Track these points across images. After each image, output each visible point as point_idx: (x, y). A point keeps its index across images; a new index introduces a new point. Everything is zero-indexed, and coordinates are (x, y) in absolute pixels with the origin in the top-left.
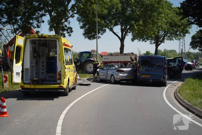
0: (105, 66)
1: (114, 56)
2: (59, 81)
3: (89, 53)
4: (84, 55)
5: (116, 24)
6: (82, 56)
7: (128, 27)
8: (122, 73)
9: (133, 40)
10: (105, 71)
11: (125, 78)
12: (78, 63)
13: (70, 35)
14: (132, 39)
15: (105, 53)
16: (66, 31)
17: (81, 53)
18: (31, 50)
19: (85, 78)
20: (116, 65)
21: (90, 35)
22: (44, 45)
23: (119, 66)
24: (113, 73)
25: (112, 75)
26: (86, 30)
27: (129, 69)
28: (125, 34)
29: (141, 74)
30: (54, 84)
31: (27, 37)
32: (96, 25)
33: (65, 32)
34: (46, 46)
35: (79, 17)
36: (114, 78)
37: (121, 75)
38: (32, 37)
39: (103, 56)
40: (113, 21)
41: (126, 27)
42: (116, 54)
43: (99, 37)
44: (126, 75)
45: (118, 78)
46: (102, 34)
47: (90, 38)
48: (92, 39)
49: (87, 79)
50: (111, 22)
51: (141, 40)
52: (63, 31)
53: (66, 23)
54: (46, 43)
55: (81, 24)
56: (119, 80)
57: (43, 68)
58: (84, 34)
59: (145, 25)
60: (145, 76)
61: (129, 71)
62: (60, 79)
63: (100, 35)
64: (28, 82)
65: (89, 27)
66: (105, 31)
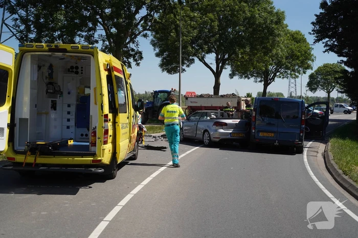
0: (193, 114)
1: (206, 99)
2: (93, 149)
3: (168, 93)
4: (160, 95)
5: (209, 51)
6: (157, 97)
7: (226, 56)
8: (224, 127)
9: (232, 76)
10: (193, 124)
11: (229, 137)
12: (143, 109)
14: (230, 75)
15: (191, 93)
16: (132, 58)
17: (155, 92)
18: (35, 79)
19: (159, 132)
20: (212, 114)
21: (170, 67)
22: (73, 71)
23: (219, 115)
24: (208, 126)
25: (206, 131)
26: (164, 58)
27: (237, 121)
28: (221, 66)
29: (259, 131)
30: (82, 155)
31: (25, 48)
32: (179, 51)
33: (131, 60)
34: (77, 73)
35: (154, 39)
36: (210, 137)
37: (222, 131)
38: (34, 48)
39: (188, 99)
40: (206, 47)
41: (224, 56)
43: (184, 70)
44: (230, 131)
45: (217, 136)
46: (188, 66)
47: (169, 72)
48: (174, 74)
49: (162, 136)
50: (202, 48)
51: (244, 76)
52: (128, 58)
53: (132, 45)
54: (77, 68)
55: (157, 50)
56: (218, 140)
57: (69, 116)
58: (161, 66)
59: (252, 53)
60: (265, 134)
61: (236, 124)
62: (94, 144)
63: (184, 67)
64: (22, 148)
65: (168, 56)
66: (192, 61)
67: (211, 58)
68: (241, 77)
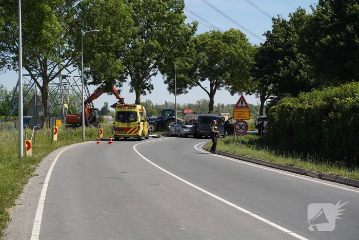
8: (186, 128)
11: (188, 133)
13: (150, 93)
15: (188, 111)
17: (164, 110)
25: (179, 130)
26: (170, 84)
27: (192, 126)
28: (215, 88)
29: (200, 130)
33: (146, 90)
36: (180, 133)
37: (185, 130)
39: (186, 114)
42: (200, 112)
44: (189, 130)
45: (183, 133)
46: (190, 88)
47: (175, 93)
52: (144, 89)
53: (147, 82)
58: (169, 89)
63: (187, 89)
67: (206, 83)
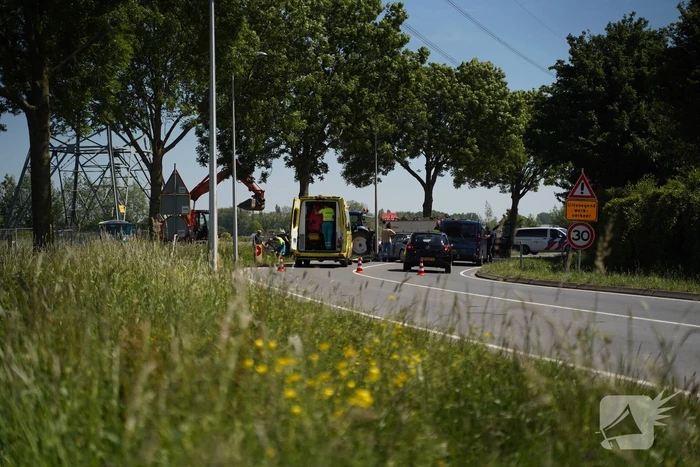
1: (409, 223)
2: (338, 249)
3: (358, 215)
9: (458, 183)
13: (322, 178)
14: (455, 181)
15: (390, 215)
21: (357, 176)
26: (350, 165)
28: (434, 173)
30: (334, 252)
42: (413, 218)
43: (379, 180)
46: (385, 173)
47: (358, 183)
48: (364, 186)
51: (479, 183)
58: (346, 174)
62: (340, 246)
63: (380, 175)
65: (356, 160)
66: (390, 167)
67: (419, 163)
68: (473, 185)
